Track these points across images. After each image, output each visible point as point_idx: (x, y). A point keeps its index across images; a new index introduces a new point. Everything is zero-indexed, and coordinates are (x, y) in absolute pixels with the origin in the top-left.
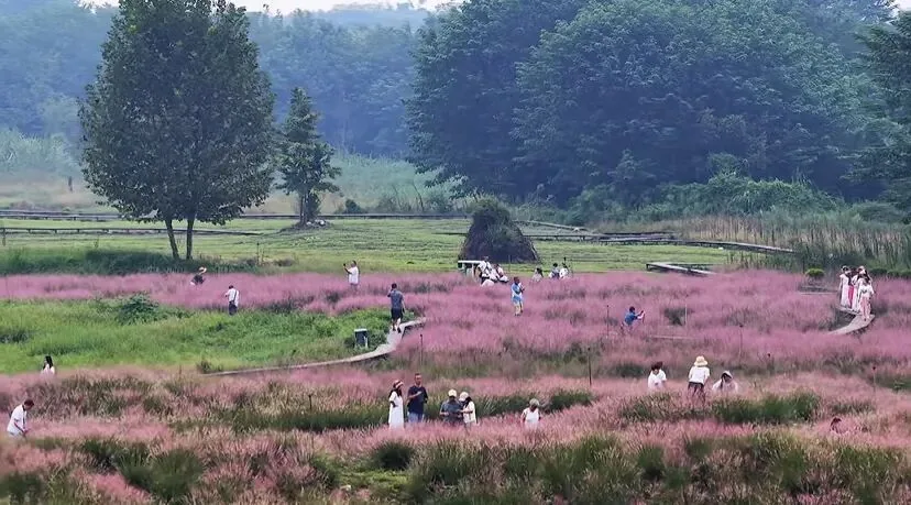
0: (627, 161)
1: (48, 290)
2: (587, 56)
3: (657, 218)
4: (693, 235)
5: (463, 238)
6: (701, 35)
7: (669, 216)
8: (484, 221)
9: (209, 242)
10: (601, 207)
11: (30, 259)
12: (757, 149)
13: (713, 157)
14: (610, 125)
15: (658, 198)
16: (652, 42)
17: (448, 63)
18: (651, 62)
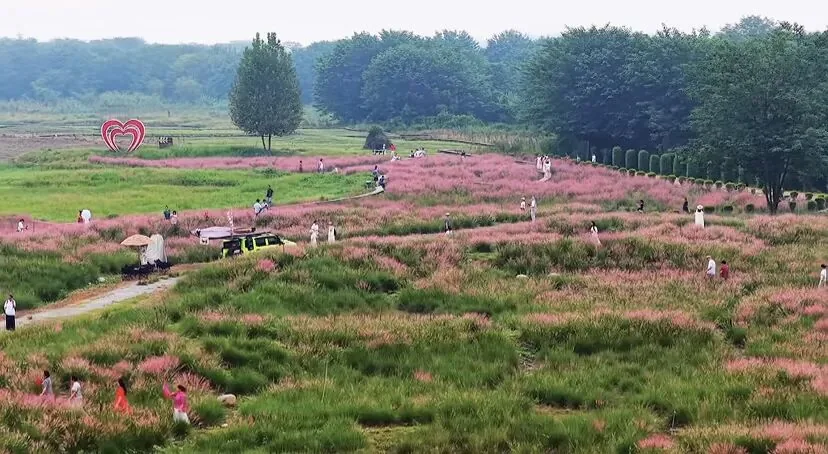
0: (406, 108)
1: (228, 164)
2: (390, 68)
3: (419, 129)
4: (440, 137)
5: (365, 140)
6: (432, 60)
7: (423, 128)
8: (373, 134)
9: (277, 143)
10: (397, 125)
11: (210, 150)
12: (454, 103)
13: (439, 106)
14: (398, 94)
15: (418, 121)
16: (414, 63)
17: (329, 70)
18: (415, 70)
